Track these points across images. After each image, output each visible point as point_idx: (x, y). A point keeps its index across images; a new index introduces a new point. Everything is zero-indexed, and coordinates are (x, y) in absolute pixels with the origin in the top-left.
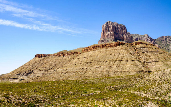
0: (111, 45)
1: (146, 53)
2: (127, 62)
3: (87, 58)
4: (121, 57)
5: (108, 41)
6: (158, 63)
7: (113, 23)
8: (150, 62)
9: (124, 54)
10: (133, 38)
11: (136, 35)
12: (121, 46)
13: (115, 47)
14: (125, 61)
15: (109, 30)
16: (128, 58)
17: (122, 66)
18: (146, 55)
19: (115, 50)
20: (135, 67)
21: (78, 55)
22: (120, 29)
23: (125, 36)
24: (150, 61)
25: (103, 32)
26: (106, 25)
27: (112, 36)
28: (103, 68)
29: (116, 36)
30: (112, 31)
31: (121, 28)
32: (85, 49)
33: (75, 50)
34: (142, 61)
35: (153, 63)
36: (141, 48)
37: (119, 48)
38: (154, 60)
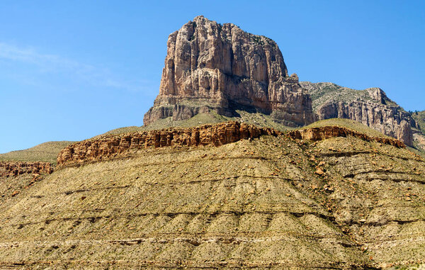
0: (198, 134)
1: (360, 180)
2: (269, 220)
3: (81, 195)
4: (244, 196)
5: (194, 113)
6: (409, 230)
7: (220, 29)
8: (375, 224)
9: (259, 183)
10: (316, 101)
11: (328, 89)
12: (243, 143)
13: (217, 145)
14: (258, 216)
15: (200, 60)
16: (273, 204)
17: (243, 239)
18: (358, 191)
19: (218, 162)
20: (304, 247)
21: (37, 180)
22: (251, 56)
23: (275, 93)
24: (375, 217)
25: (172, 67)
26: (185, 38)
27: (212, 92)
28: (151, 249)
29: (234, 91)
30: (213, 64)
31: (259, 54)
32: (72, 151)
33: (27, 151)
34: (339, 219)
35: (389, 227)
36: (339, 155)
37: (235, 154)
38: (393, 213)
